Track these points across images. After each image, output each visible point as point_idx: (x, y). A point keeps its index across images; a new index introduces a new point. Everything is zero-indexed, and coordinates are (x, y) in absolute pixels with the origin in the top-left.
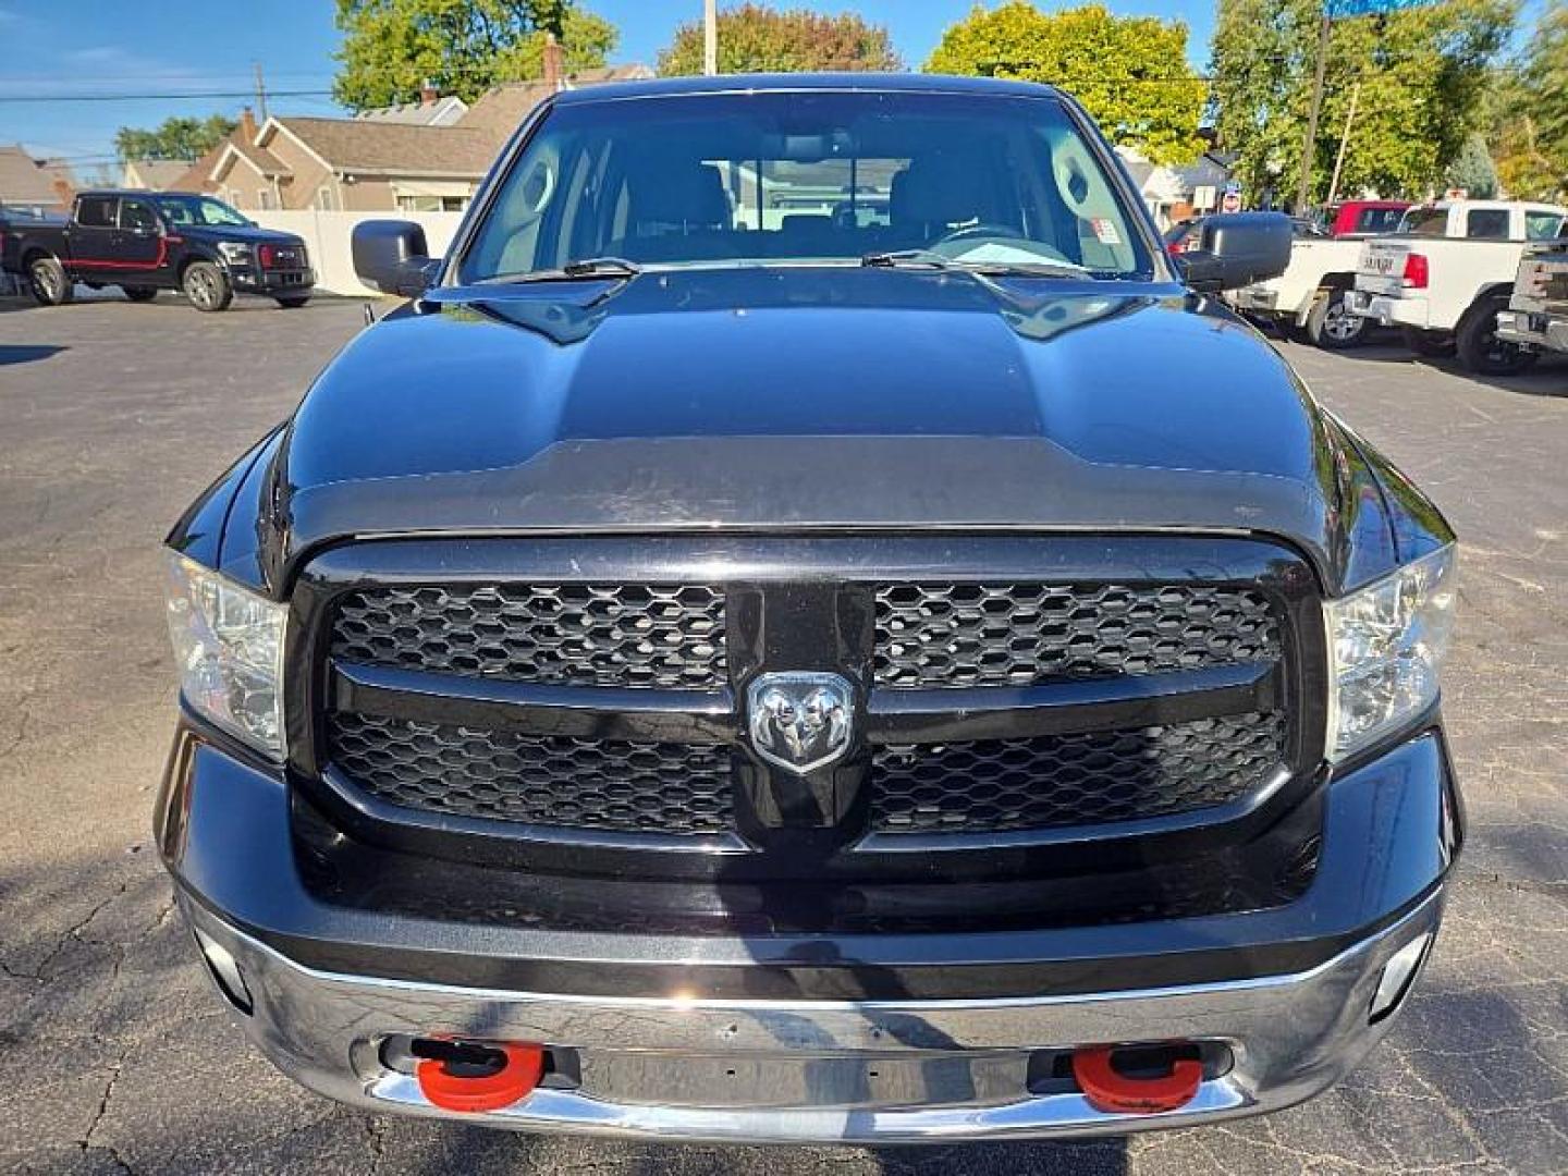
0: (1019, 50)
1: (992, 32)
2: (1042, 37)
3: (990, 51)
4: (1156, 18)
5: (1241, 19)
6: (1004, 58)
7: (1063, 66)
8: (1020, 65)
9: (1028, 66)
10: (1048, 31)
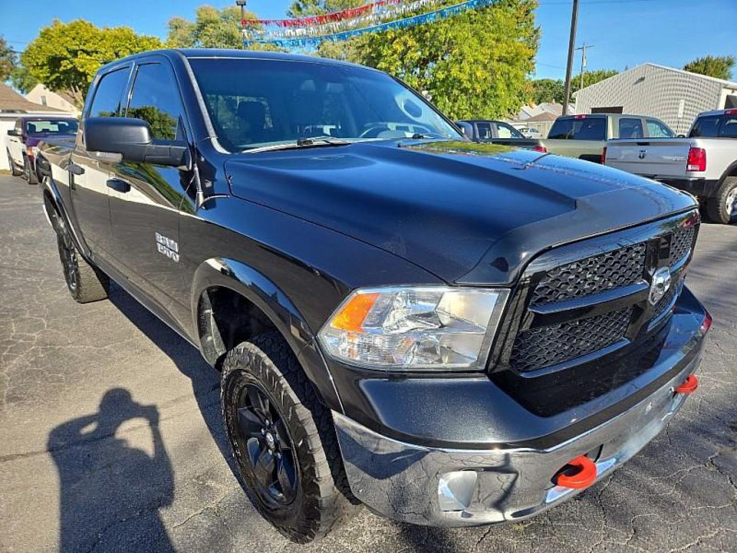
0: (91, 45)
1: (73, 34)
2: (102, 40)
3: (74, 43)
4: (158, 37)
5: (180, 42)
6: (82, 47)
7: (117, 55)
8: (92, 52)
9: (97, 52)
10: (105, 36)
